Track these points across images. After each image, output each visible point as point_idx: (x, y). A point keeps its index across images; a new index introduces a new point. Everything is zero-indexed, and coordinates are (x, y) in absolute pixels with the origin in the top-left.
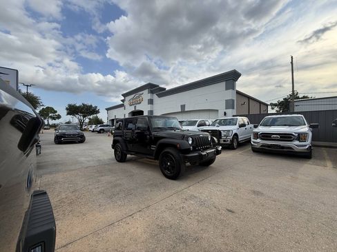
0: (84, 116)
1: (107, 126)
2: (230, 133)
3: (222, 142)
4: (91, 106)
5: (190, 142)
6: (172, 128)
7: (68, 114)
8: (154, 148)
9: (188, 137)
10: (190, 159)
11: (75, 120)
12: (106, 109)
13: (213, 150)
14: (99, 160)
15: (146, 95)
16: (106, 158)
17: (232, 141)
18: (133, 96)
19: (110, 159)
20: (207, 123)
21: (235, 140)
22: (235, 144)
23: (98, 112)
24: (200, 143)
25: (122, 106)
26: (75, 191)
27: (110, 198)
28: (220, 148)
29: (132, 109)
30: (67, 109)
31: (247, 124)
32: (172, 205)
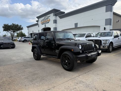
0: (14, 32)
1: (28, 38)
2: (108, 42)
3: (102, 47)
4: (18, 25)
5: (80, 48)
6: (68, 39)
7: (4, 30)
8: (57, 51)
9: (79, 44)
10: (80, 59)
11: (8, 34)
12: (27, 27)
13: (96, 53)
14: (24, 59)
15: (52, 17)
16: (28, 58)
17: (109, 47)
18: (43, 18)
19: (30, 58)
20: (92, 35)
21: (111, 46)
22: (111, 49)
23: (22, 29)
24: (87, 48)
25: (37, 24)
26: (11, 77)
27: (31, 81)
28: (100, 52)
29: (43, 26)
30: (3, 27)
31: (119, 35)
32: (68, 86)
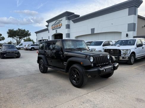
0: (20, 38)
1: (37, 45)
2: (129, 52)
3: (121, 58)
4: (24, 30)
7: (9, 36)
8: (65, 64)
12: (35, 32)
13: (110, 67)
14: (28, 71)
15: (64, 21)
16: (33, 70)
17: (130, 58)
18: (54, 22)
21: (132, 57)
22: (132, 61)
23: (29, 35)
25: (46, 30)
27: (31, 99)
28: (116, 65)
29: (54, 32)
30: (8, 33)
31: (144, 43)
